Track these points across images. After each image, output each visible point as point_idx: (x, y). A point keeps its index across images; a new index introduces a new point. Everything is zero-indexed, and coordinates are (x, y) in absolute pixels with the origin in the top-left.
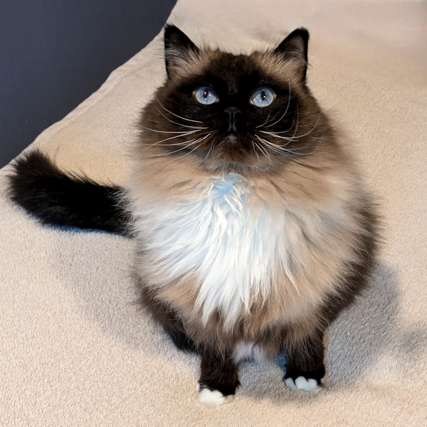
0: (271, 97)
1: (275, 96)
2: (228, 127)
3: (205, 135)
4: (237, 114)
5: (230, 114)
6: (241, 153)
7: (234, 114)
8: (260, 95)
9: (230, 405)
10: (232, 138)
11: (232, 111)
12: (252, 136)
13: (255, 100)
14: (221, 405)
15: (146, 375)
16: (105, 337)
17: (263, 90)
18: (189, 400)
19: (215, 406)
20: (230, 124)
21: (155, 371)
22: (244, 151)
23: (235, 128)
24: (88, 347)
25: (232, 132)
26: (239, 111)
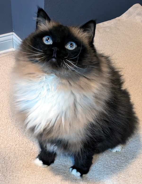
0: (75, 46)
1: (76, 46)
2: (52, 55)
3: (43, 56)
4: (57, 51)
5: (54, 50)
6: (57, 66)
7: (56, 50)
8: (69, 44)
9: (43, 168)
10: (54, 60)
11: (55, 49)
12: (62, 61)
13: (67, 46)
14: (40, 167)
15: (20, 143)
16: (15, 122)
17: (72, 42)
18: (30, 159)
19: (38, 166)
20: (54, 54)
21: (25, 143)
22: (58, 66)
23: (55, 56)
24: (7, 123)
25: (54, 57)
26: (58, 50)
